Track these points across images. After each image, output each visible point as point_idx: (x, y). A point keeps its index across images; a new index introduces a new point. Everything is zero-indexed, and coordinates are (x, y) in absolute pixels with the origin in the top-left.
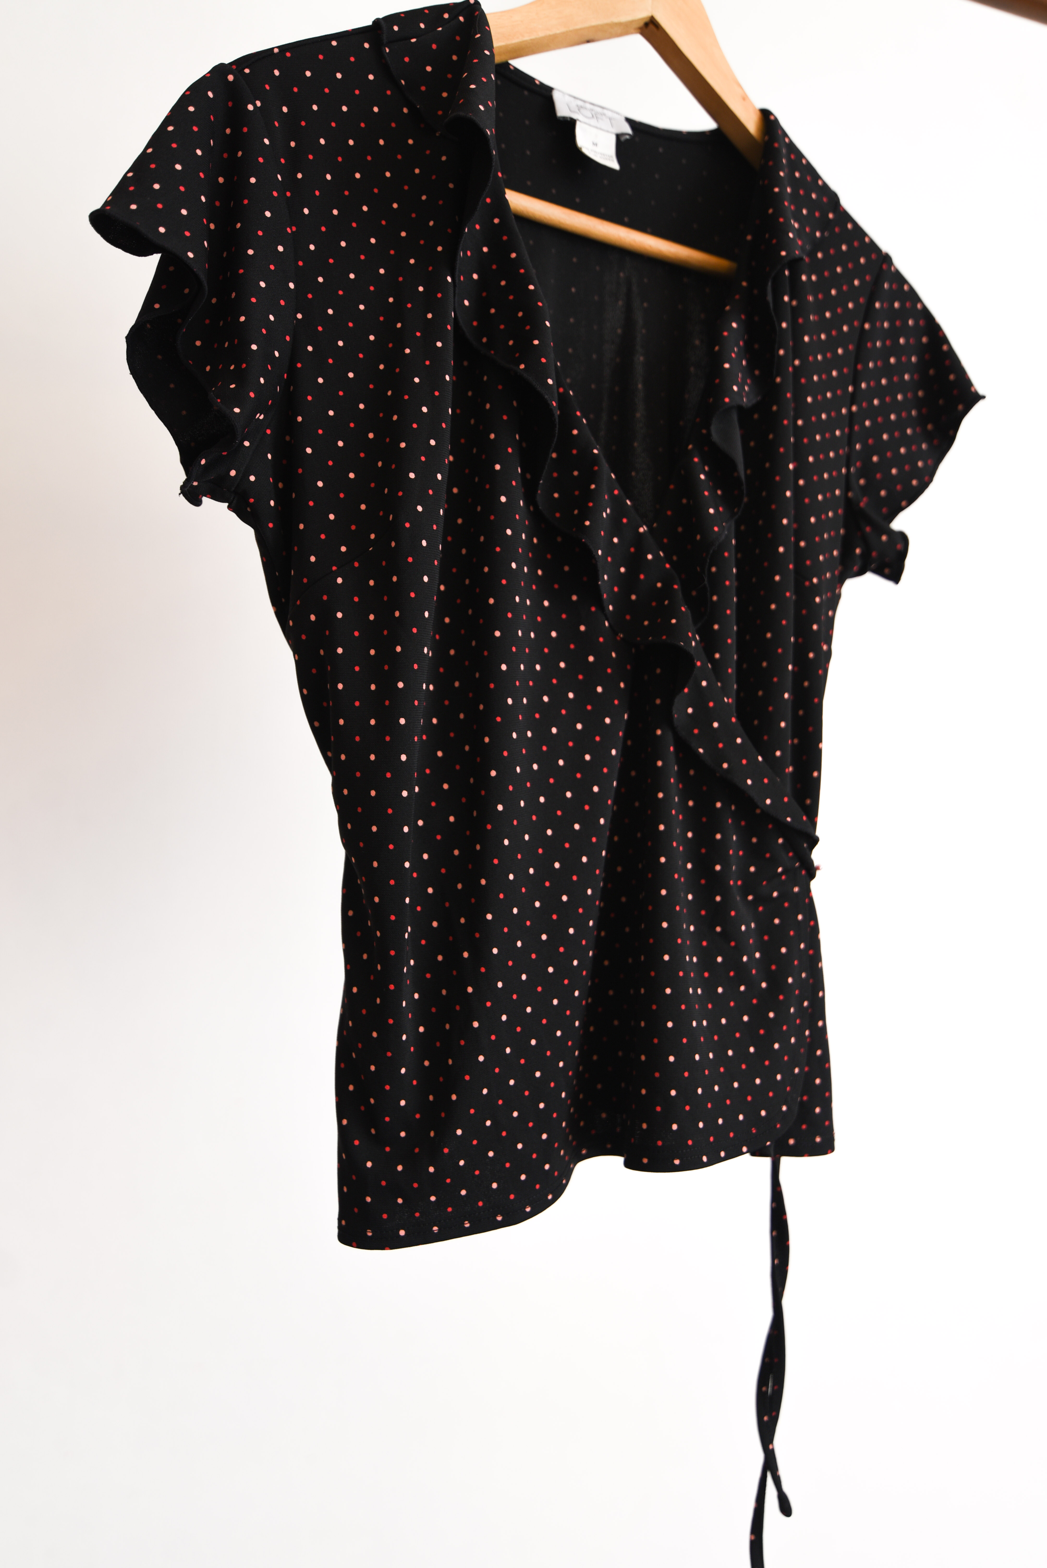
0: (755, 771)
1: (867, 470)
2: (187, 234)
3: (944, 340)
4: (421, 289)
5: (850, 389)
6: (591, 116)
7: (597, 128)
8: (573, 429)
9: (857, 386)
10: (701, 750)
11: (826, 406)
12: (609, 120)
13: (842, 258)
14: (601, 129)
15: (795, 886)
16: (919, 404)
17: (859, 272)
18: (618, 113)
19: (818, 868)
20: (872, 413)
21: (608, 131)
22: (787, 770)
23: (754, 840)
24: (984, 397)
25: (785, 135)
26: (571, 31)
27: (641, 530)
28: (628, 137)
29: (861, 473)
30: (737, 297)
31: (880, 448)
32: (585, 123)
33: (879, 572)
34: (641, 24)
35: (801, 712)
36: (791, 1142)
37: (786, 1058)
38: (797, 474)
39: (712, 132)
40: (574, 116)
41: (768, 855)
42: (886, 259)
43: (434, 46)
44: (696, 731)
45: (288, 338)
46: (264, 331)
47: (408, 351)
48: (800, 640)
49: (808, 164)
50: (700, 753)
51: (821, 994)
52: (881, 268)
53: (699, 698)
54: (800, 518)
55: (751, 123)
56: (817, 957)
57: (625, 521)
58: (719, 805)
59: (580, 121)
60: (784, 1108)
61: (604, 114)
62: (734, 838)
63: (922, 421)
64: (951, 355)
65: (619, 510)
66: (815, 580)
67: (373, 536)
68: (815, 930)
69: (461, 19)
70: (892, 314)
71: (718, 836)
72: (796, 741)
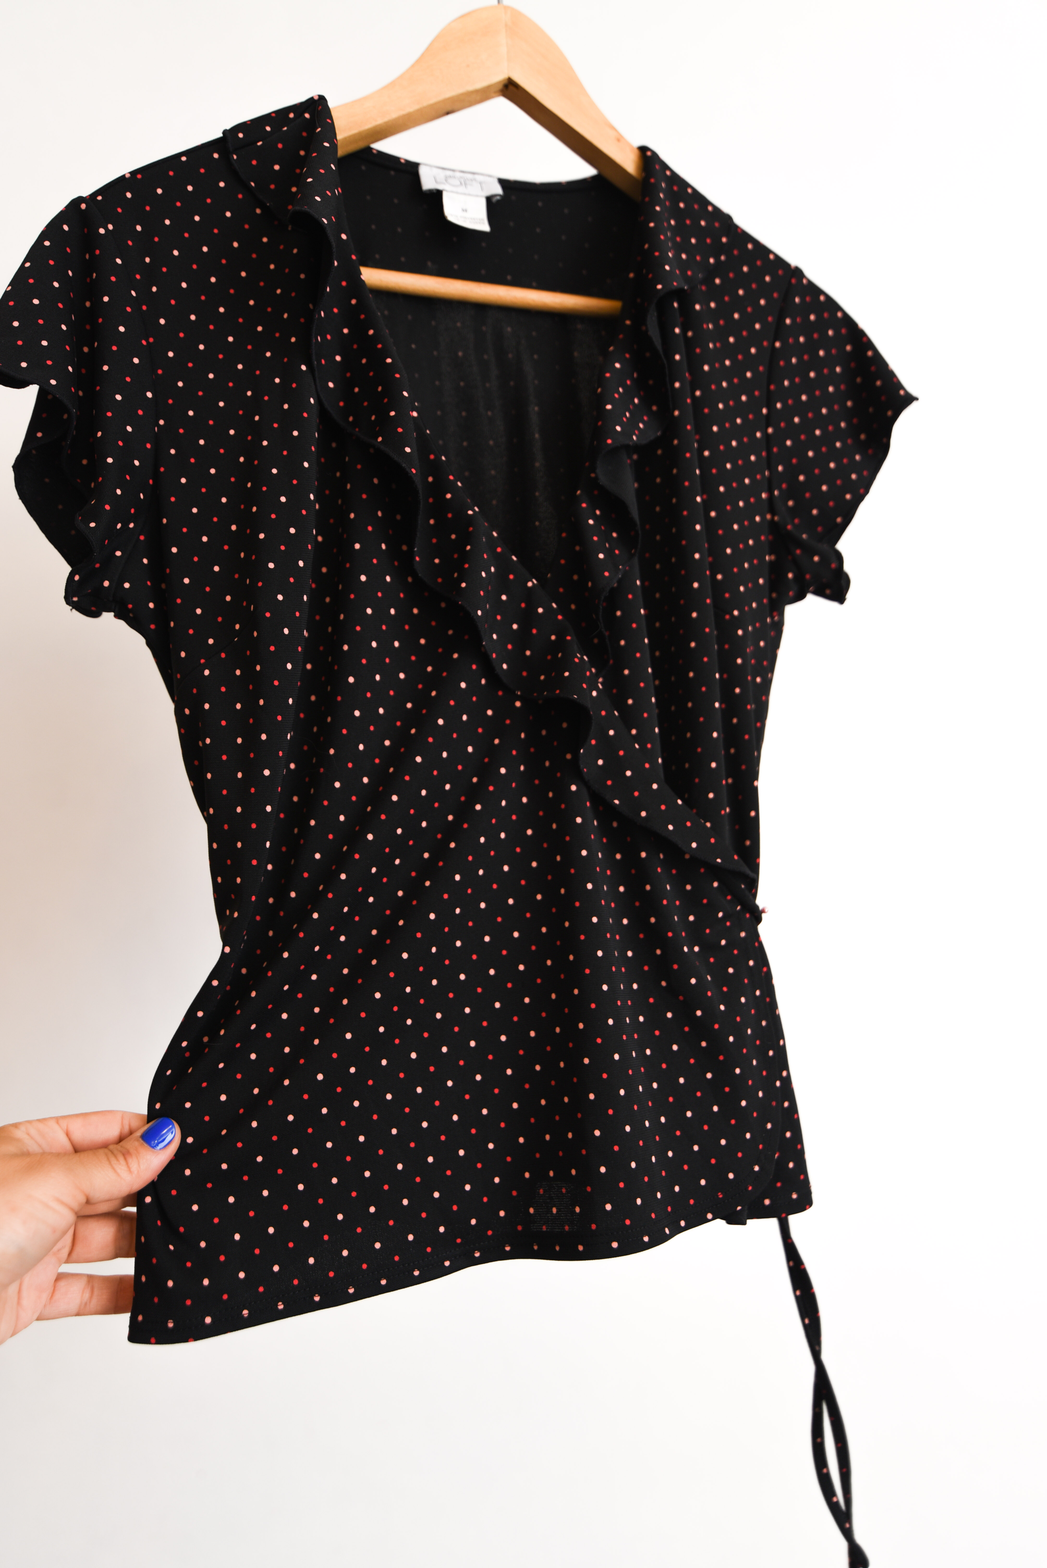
0: (674, 815)
1: (794, 490)
2: (49, 363)
3: (870, 345)
4: (277, 380)
5: (764, 411)
6: (459, 183)
7: (465, 194)
8: (447, 493)
9: (771, 406)
10: (617, 802)
11: (736, 431)
12: (479, 185)
13: (743, 281)
14: (469, 195)
15: (742, 931)
16: (848, 415)
17: (765, 290)
18: (490, 176)
19: (763, 911)
20: (792, 431)
21: (477, 196)
22: (723, 812)
23: (688, 887)
24: (917, 399)
25: (665, 167)
26: (425, 108)
27: (530, 584)
28: (498, 198)
29: (786, 496)
30: (621, 336)
31: (806, 466)
32: (452, 192)
33: (820, 592)
34: (500, 86)
35: (732, 751)
36: (767, 1202)
37: (755, 1115)
38: (707, 506)
39: (593, 178)
40: (440, 187)
41: (705, 901)
42: (798, 273)
43: (280, 146)
44: (609, 783)
45: (149, 446)
46: (121, 443)
47: (265, 443)
48: (725, 676)
49: (695, 191)
50: (616, 804)
51: (781, 1043)
52: (790, 282)
53: (608, 748)
54: (715, 550)
55: (629, 163)
56: (773, 1005)
57: (511, 577)
58: (643, 855)
59: (447, 191)
60: (757, 1168)
61: (475, 180)
62: (668, 887)
63: (853, 431)
64: (879, 361)
65: (504, 566)
66: (736, 613)
67: (237, 627)
68: (769, 976)
69: (307, 116)
70: (807, 328)
71: (648, 887)
72: (730, 781)
